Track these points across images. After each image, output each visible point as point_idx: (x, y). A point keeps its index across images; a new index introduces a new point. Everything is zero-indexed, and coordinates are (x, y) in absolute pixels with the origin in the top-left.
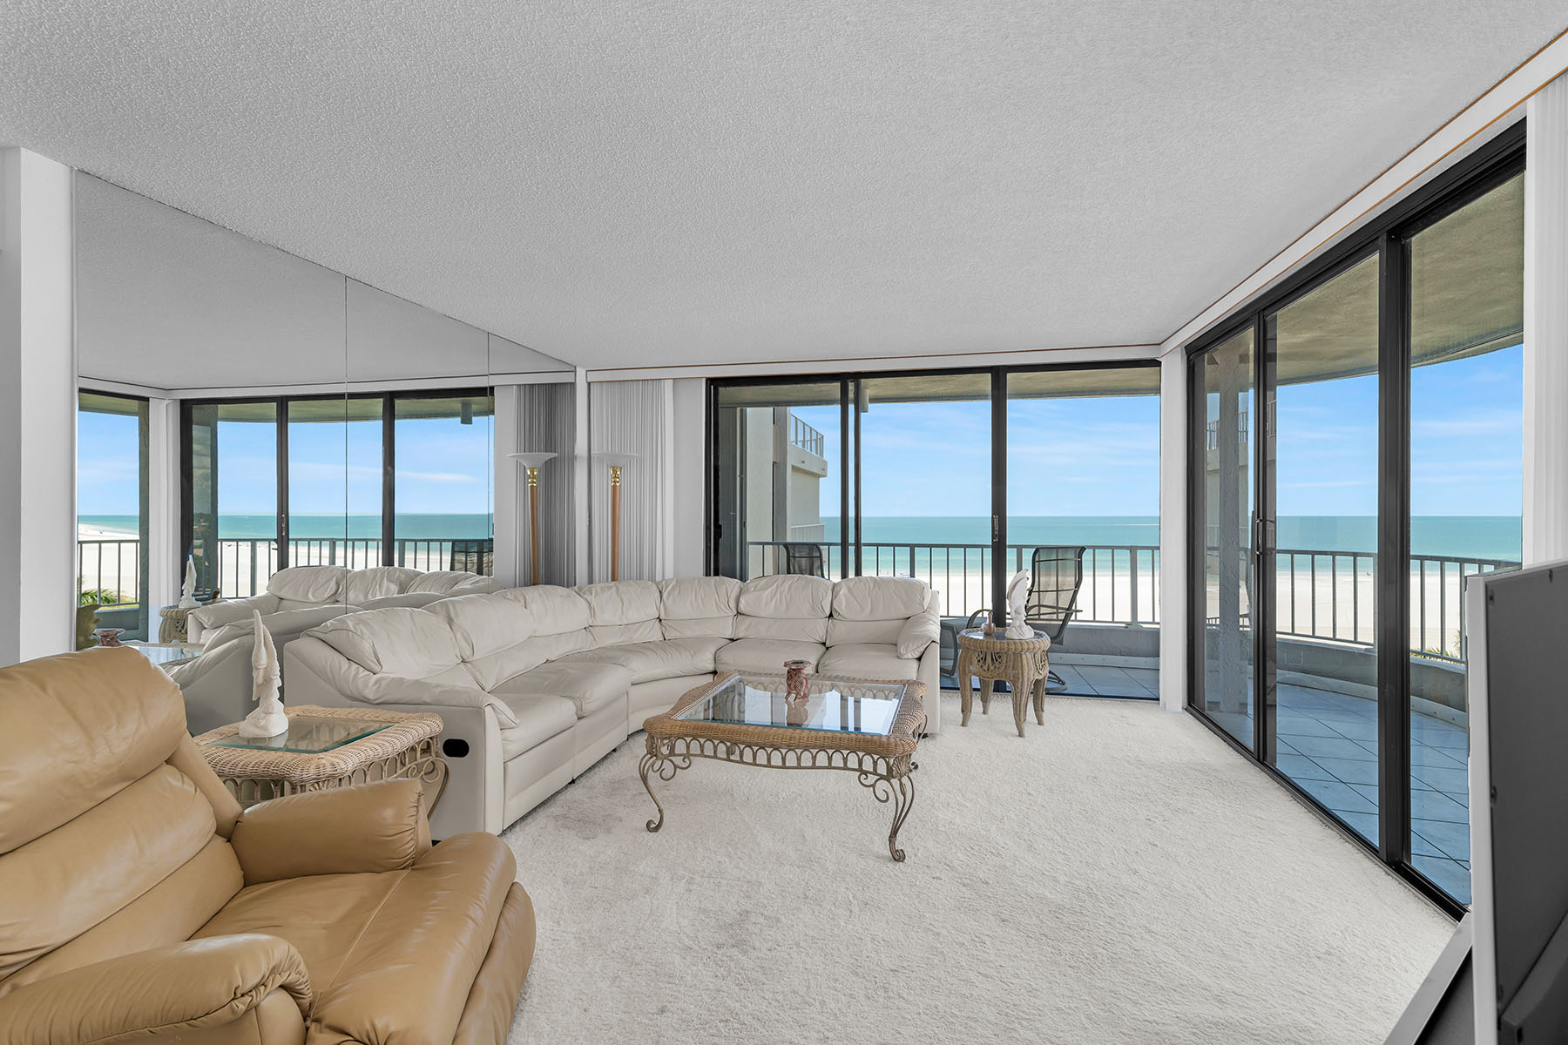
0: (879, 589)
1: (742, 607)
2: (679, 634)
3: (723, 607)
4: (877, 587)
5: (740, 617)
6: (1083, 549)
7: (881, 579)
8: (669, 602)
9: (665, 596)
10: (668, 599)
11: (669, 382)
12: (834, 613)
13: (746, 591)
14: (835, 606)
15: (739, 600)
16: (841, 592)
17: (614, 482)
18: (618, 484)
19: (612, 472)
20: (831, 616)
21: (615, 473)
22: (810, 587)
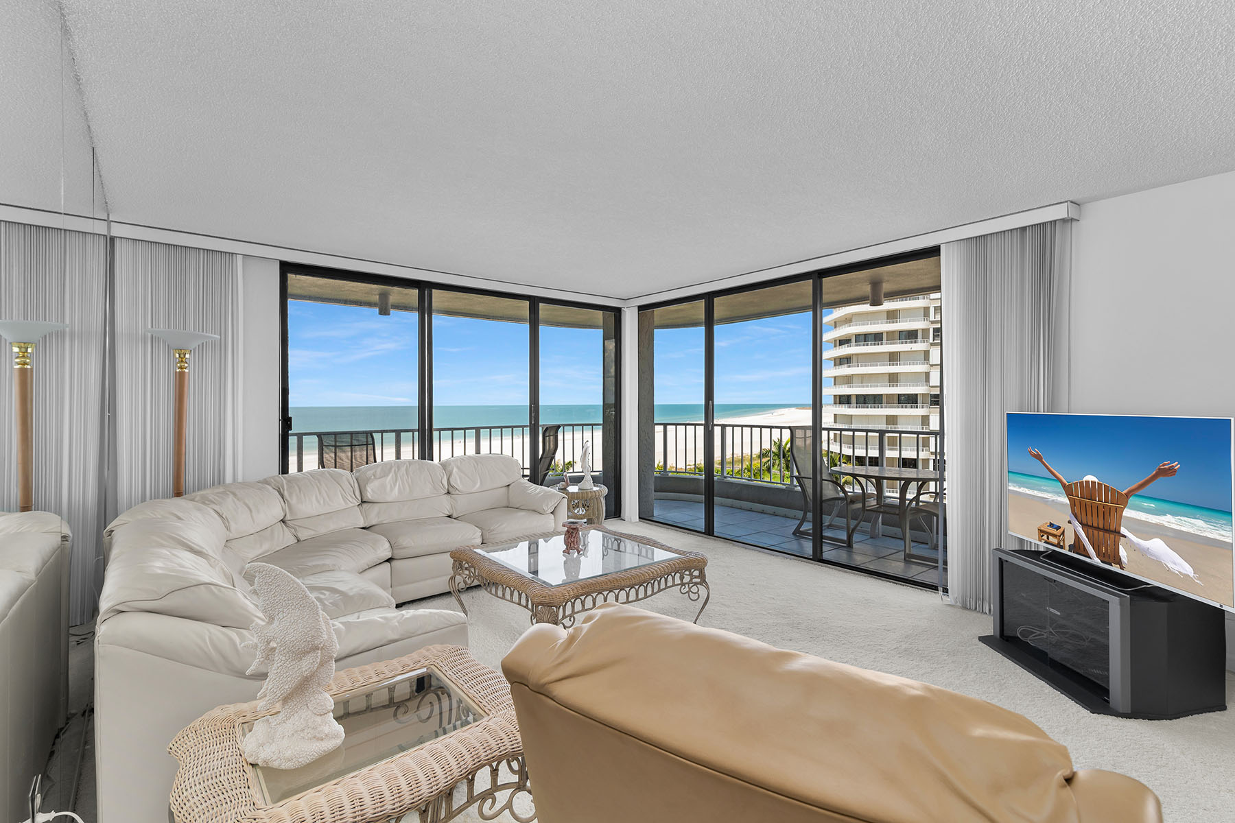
0: (482, 465)
1: (369, 495)
2: (313, 533)
3: (349, 498)
4: (479, 464)
5: (365, 505)
6: (559, 427)
8: (294, 501)
9: (286, 494)
10: (290, 494)
11: (240, 258)
12: (451, 490)
13: (368, 480)
14: (453, 483)
15: (363, 489)
16: (454, 471)
17: (181, 368)
18: (186, 371)
19: (177, 356)
20: (448, 493)
21: (182, 356)
22: (426, 470)
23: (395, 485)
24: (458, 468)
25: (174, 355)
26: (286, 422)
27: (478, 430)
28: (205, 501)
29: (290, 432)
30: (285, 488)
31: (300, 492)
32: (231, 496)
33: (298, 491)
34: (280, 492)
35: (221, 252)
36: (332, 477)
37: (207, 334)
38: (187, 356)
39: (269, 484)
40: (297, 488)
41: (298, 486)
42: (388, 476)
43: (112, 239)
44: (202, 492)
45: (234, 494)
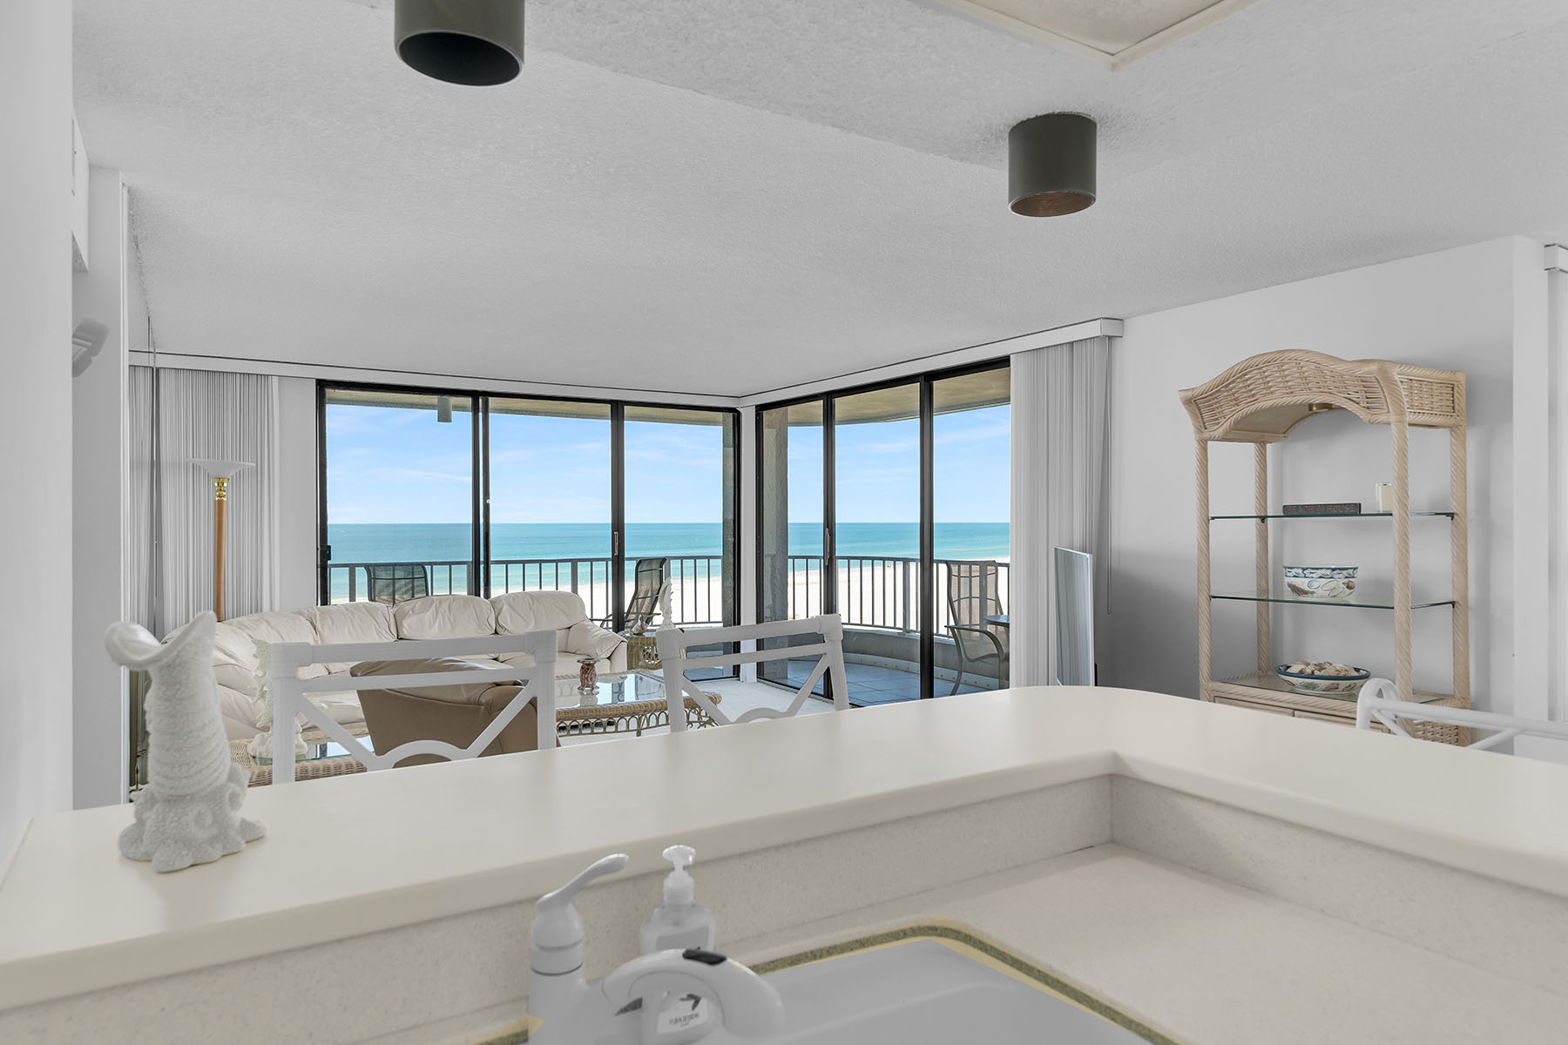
0: (538, 602)
1: (406, 631)
3: (384, 633)
4: (535, 602)
6: (664, 559)
7: (529, 594)
9: (319, 625)
10: (323, 626)
11: (275, 379)
12: (499, 630)
13: (405, 615)
14: (501, 622)
15: (399, 624)
16: (504, 609)
17: (219, 496)
18: (225, 499)
19: (216, 485)
20: (496, 633)
21: (221, 485)
22: (471, 606)
23: (434, 622)
24: (509, 605)
25: (213, 485)
26: (325, 553)
27: (574, 563)
28: (241, 626)
29: (329, 562)
30: (318, 619)
31: (333, 623)
32: (265, 624)
33: (330, 623)
34: (312, 623)
35: (257, 375)
36: (366, 610)
37: (242, 463)
38: (225, 485)
39: (304, 616)
40: (329, 620)
41: (330, 617)
42: (427, 611)
43: (156, 372)
44: (238, 619)
45: (268, 622)
